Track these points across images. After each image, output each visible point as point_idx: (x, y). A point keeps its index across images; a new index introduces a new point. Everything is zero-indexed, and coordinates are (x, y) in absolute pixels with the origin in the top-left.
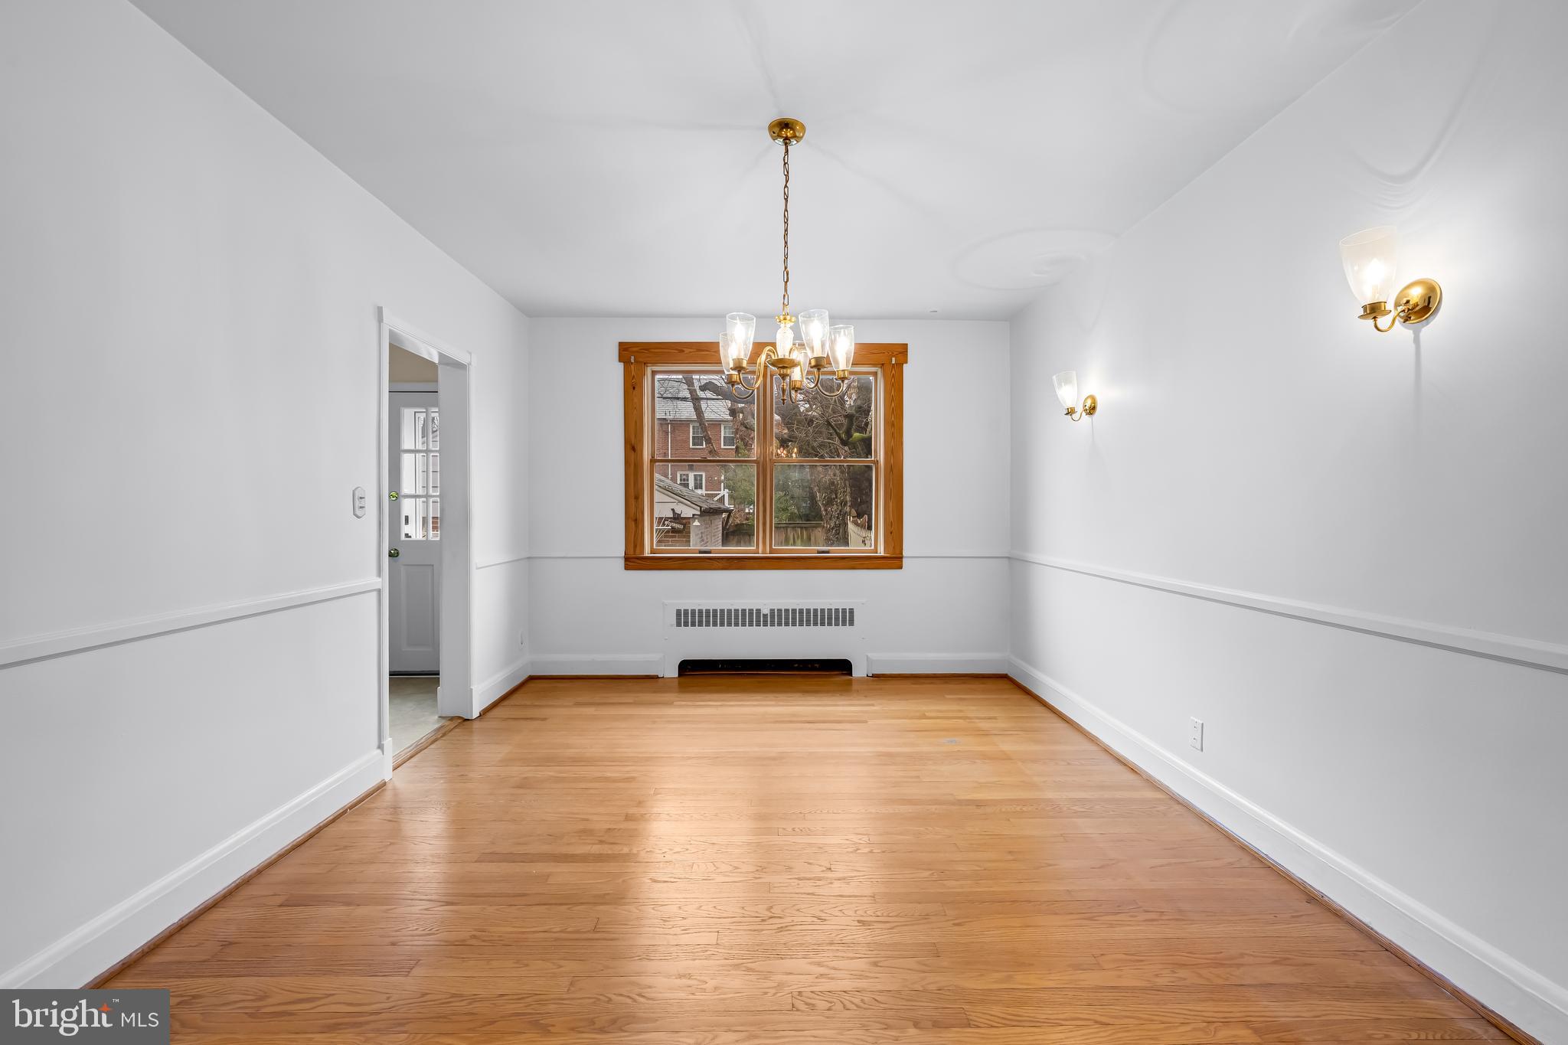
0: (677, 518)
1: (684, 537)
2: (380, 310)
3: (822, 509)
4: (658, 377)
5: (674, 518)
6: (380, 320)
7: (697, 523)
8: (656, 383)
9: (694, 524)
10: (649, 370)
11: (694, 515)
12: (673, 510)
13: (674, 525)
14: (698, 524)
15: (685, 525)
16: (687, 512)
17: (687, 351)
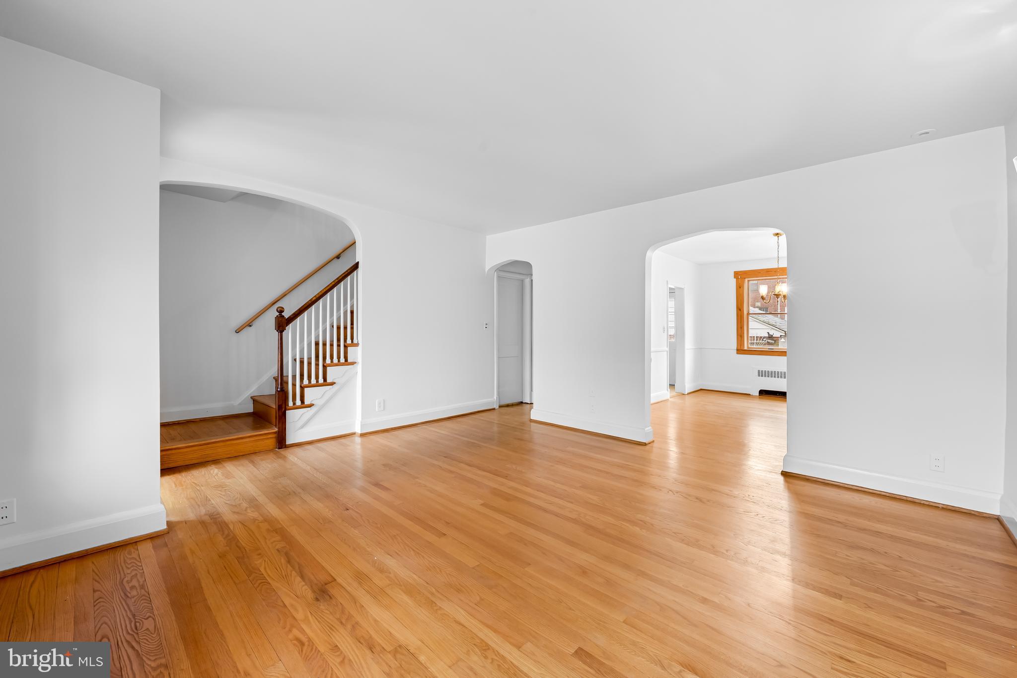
2: (667, 282)
4: (751, 282)
5: (769, 337)
6: (667, 284)
8: (750, 286)
9: (782, 340)
10: (746, 280)
13: (769, 341)
15: (775, 341)
17: (762, 272)
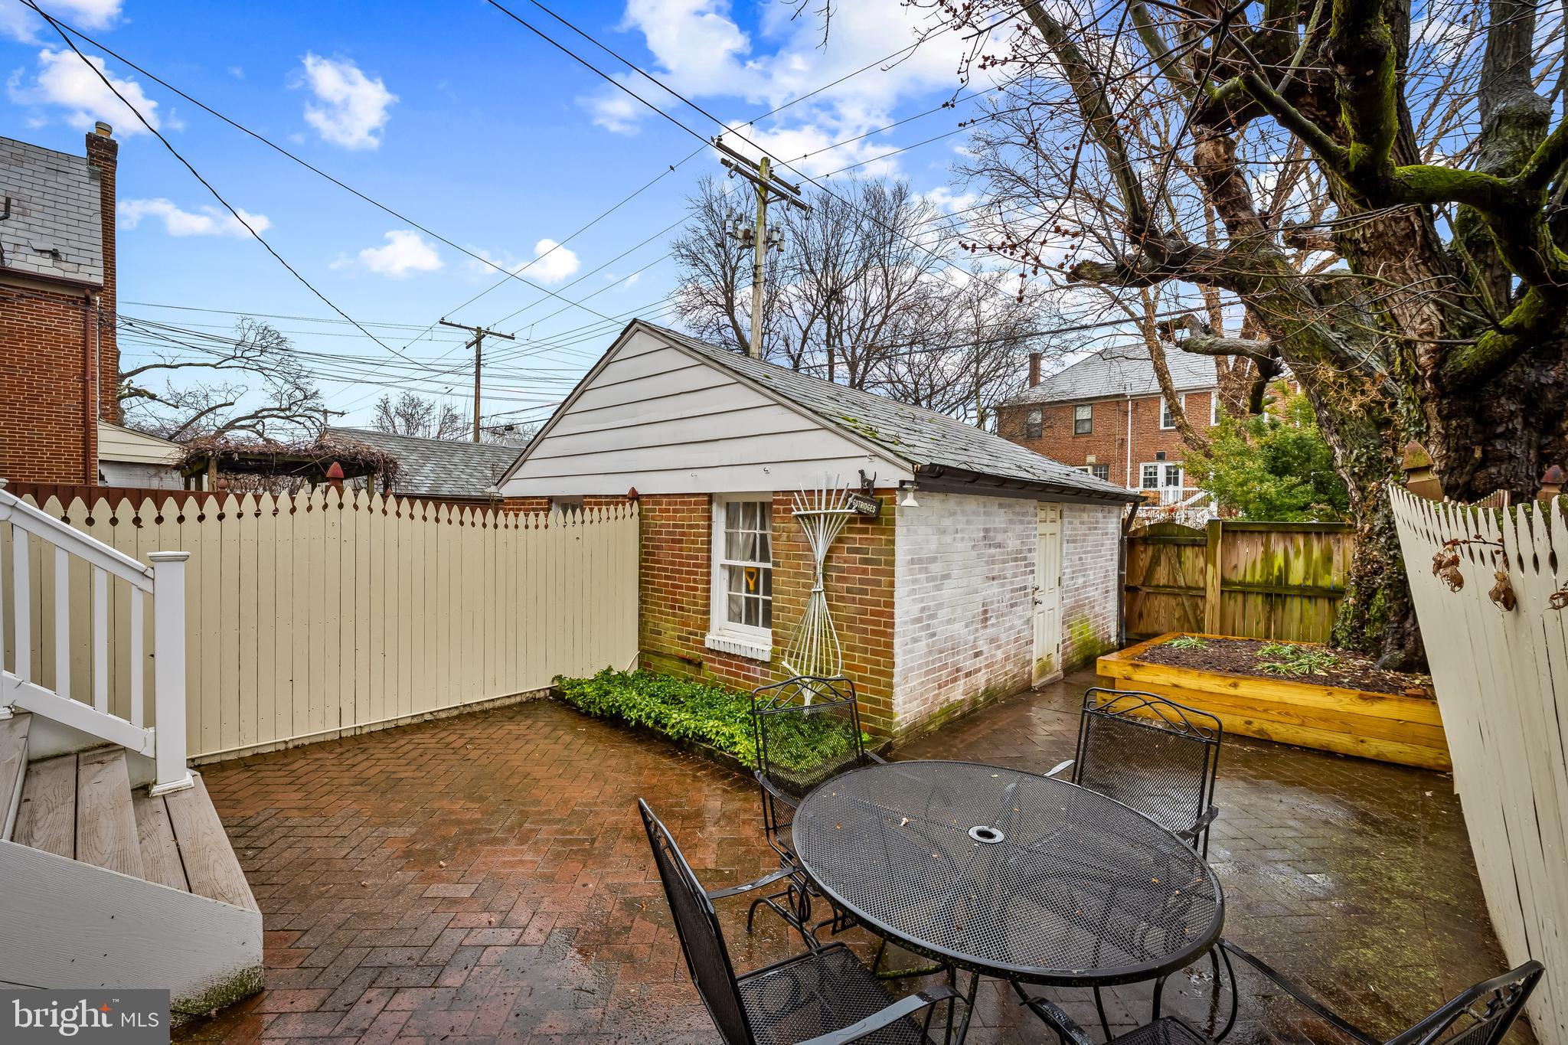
0: (868, 490)
1: (883, 531)
3: (1351, 486)
7: (910, 501)
11: (902, 483)
12: (862, 472)
14: (914, 503)
16: (887, 475)
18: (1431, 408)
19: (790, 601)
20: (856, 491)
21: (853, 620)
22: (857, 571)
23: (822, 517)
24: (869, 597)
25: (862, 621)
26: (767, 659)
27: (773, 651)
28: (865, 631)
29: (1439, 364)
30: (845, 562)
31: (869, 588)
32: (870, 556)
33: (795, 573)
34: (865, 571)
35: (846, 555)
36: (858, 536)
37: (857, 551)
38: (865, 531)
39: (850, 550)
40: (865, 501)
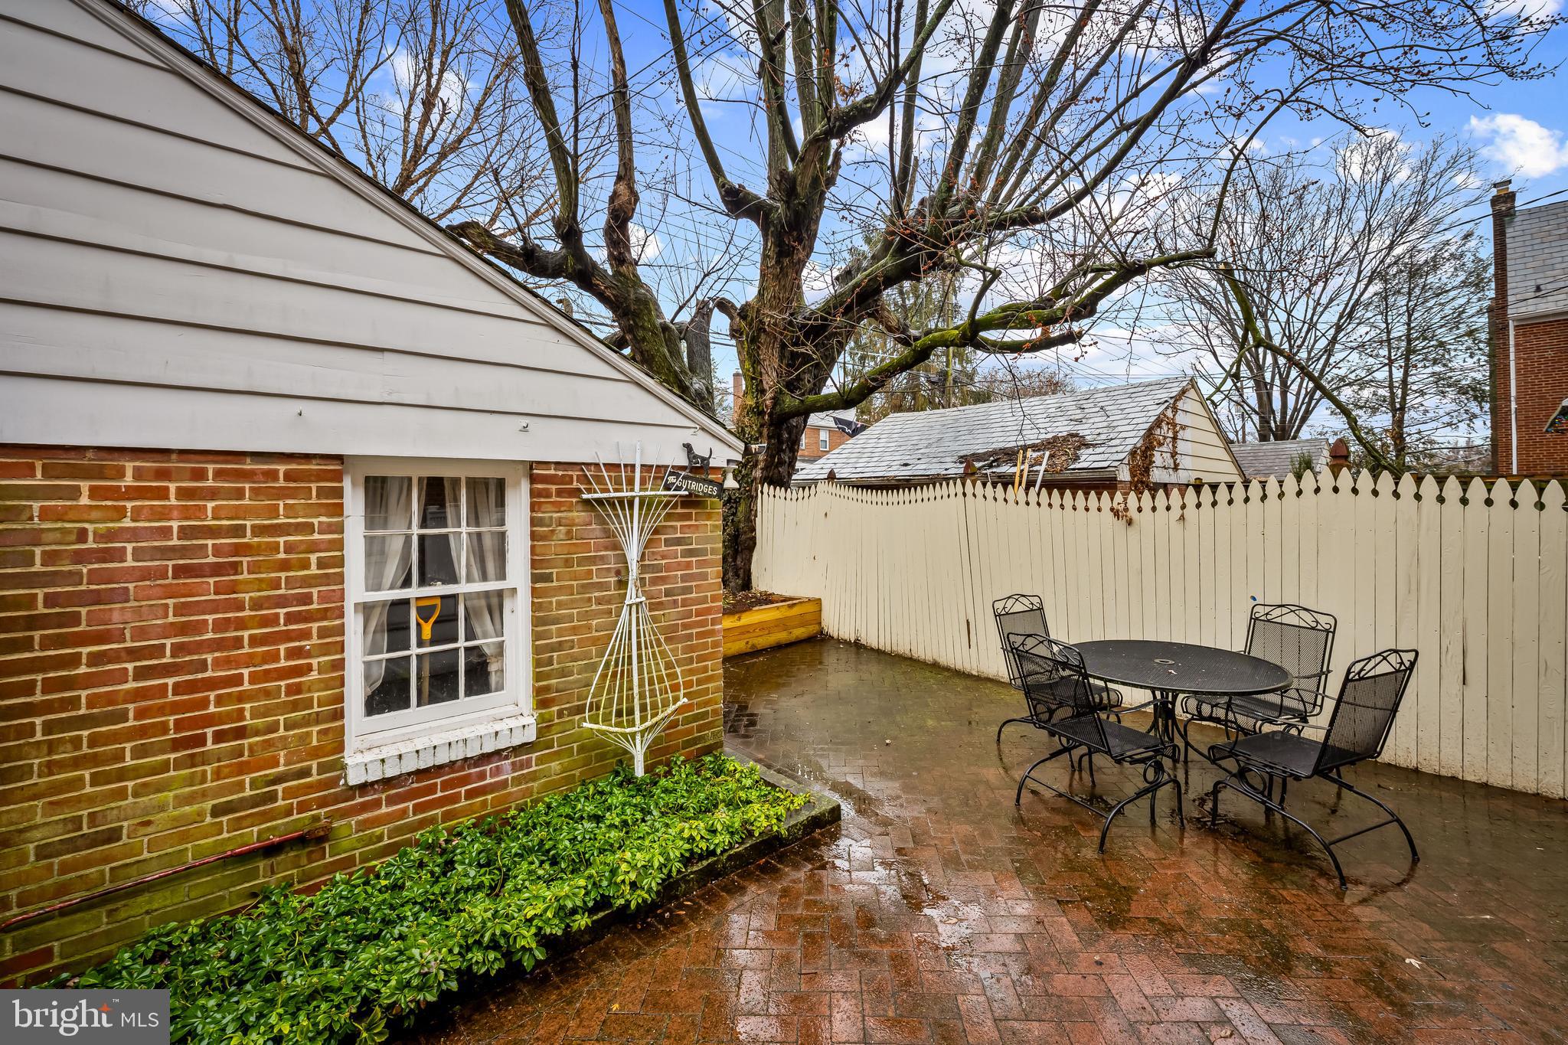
18: (765, 431)
19: (574, 630)
20: (683, 468)
21: (674, 628)
22: (680, 566)
23: (637, 502)
24: (694, 595)
25: (685, 626)
26: (531, 736)
27: (541, 719)
28: (689, 637)
29: (775, 405)
30: (663, 557)
31: (694, 584)
32: (694, 546)
33: (583, 586)
34: (688, 565)
35: (664, 548)
36: (679, 524)
37: (678, 542)
38: (688, 517)
39: (668, 542)
40: (698, 481)
